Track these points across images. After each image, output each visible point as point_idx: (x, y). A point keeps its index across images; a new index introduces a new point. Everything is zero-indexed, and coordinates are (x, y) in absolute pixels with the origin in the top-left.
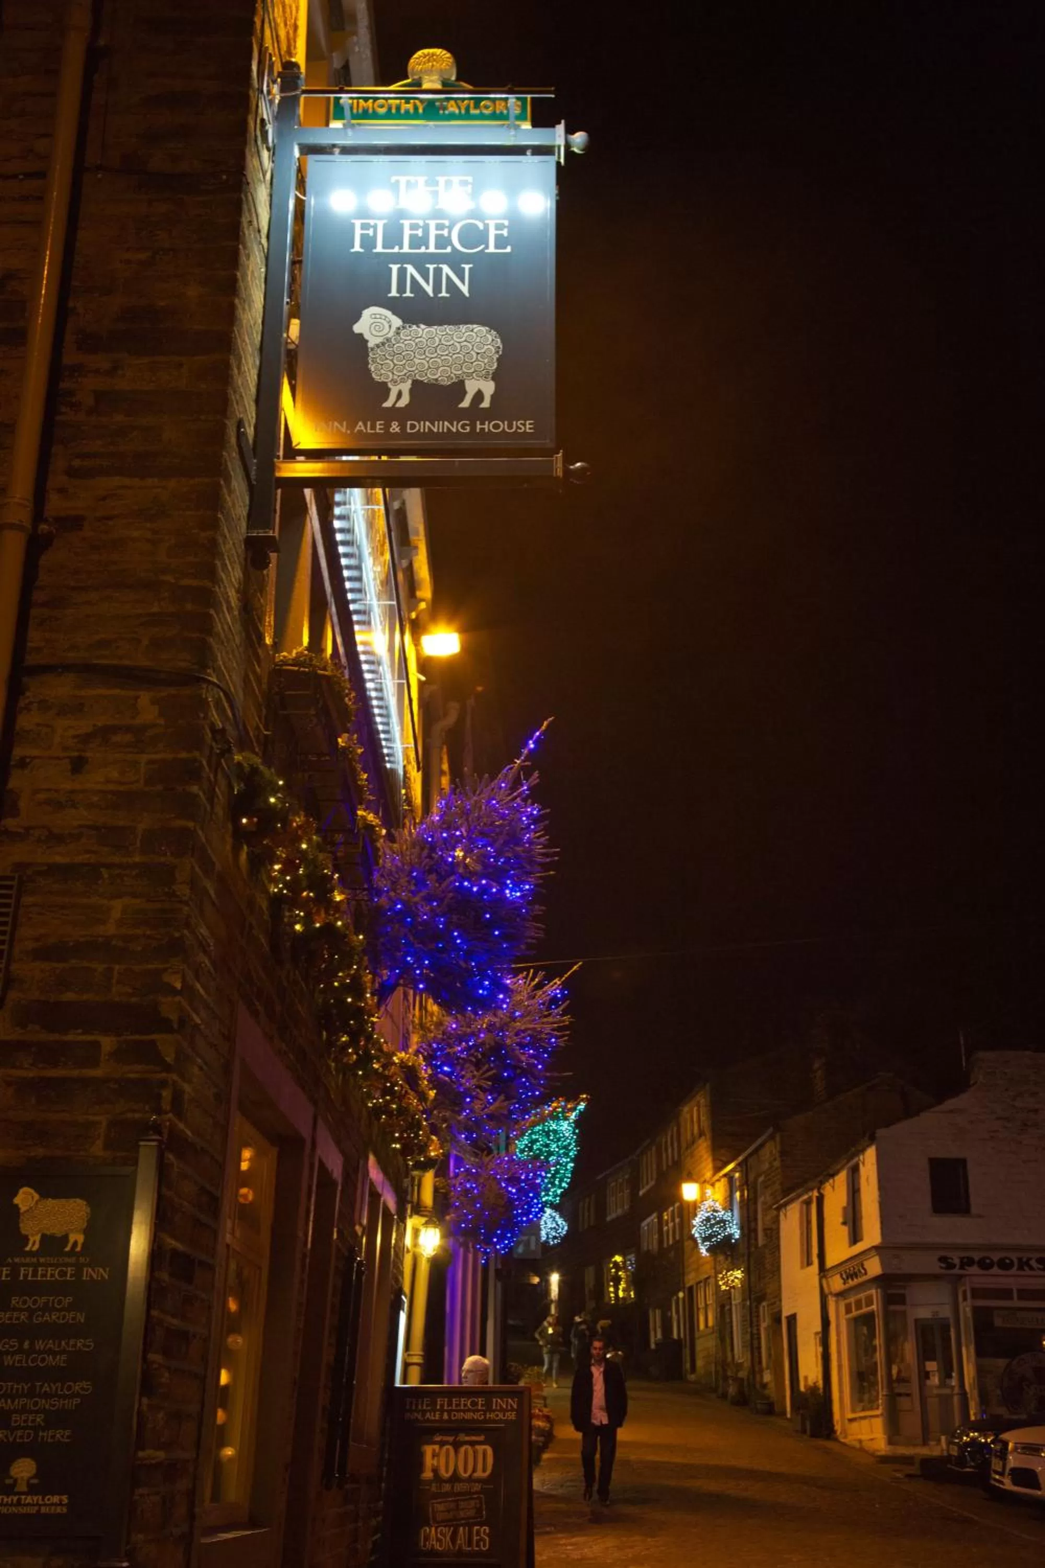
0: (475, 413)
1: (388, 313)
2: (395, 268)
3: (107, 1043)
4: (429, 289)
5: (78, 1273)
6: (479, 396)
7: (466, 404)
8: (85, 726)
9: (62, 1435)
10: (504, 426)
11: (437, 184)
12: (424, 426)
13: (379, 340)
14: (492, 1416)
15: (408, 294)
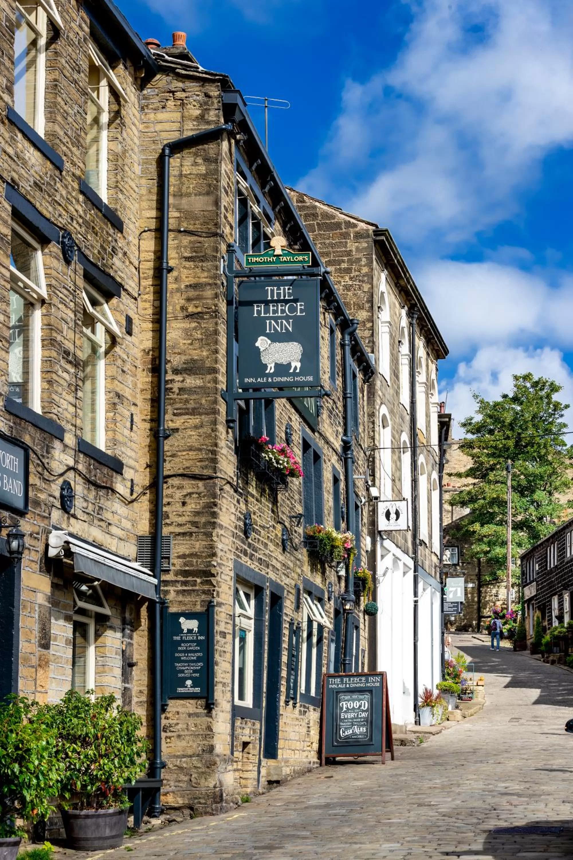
0: (295, 374)
1: (266, 338)
2: (268, 322)
3: (199, 580)
4: (279, 329)
5: (197, 638)
6: (296, 368)
7: (291, 371)
8: (185, 492)
9: (197, 675)
10: (304, 378)
11: (280, 290)
12: (279, 379)
13: (264, 349)
14: (369, 685)
15: (272, 331)
